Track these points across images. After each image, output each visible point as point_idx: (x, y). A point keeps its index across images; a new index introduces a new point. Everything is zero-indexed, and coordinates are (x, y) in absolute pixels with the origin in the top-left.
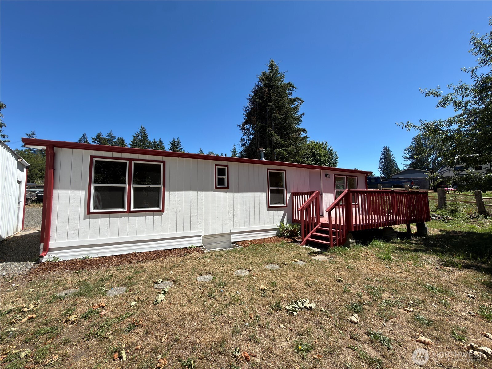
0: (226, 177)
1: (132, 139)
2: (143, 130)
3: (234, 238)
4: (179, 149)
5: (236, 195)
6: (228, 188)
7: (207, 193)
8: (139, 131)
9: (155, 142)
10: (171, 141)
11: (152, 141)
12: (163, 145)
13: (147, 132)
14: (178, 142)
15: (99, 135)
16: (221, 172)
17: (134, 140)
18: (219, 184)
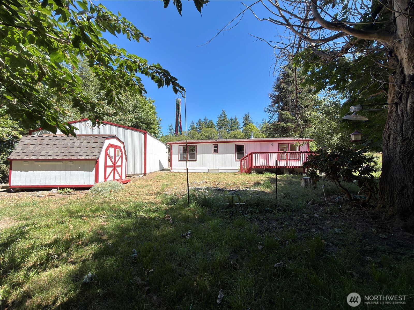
0: (217, 149)
1: (217, 120)
2: (223, 113)
3: (220, 171)
4: (249, 121)
5: (221, 155)
6: (218, 153)
7: (210, 155)
8: (221, 113)
9: (231, 120)
10: (244, 116)
11: (230, 118)
12: (237, 120)
13: (226, 113)
14: (248, 115)
15: (200, 120)
16: (215, 147)
17: (219, 120)
18: (215, 151)
